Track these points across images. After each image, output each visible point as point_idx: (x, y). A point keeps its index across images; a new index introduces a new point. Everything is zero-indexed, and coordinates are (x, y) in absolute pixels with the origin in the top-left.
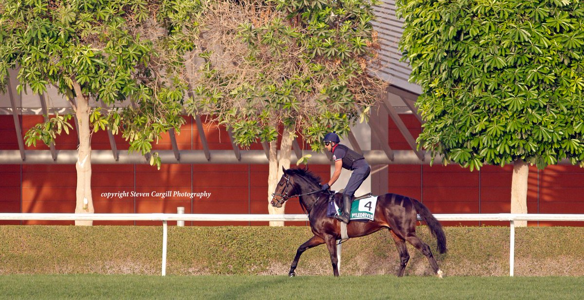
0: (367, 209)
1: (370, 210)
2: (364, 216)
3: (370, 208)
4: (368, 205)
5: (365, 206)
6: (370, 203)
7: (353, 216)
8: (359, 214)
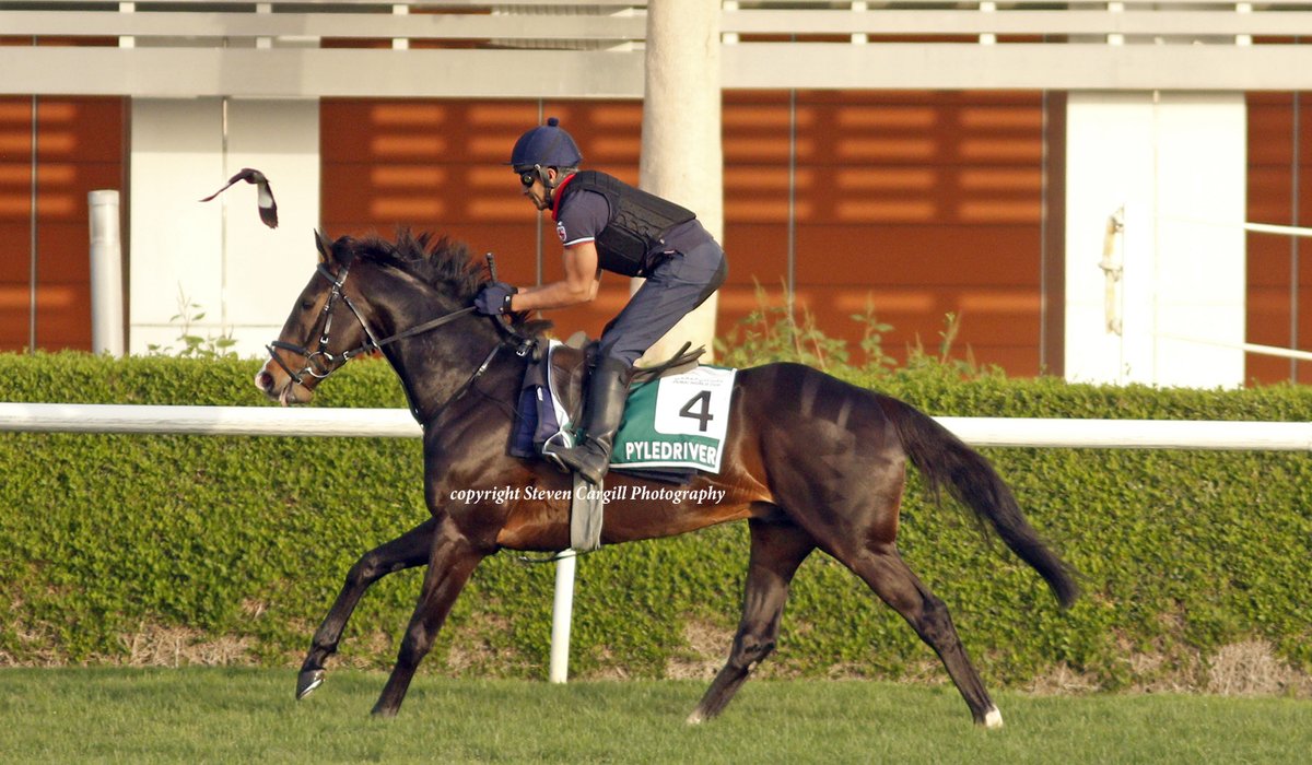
0: (691, 426)
1: (703, 428)
2: (677, 453)
3: (705, 418)
4: (697, 408)
5: (685, 412)
6: (705, 396)
7: (629, 452)
8: (655, 444)
